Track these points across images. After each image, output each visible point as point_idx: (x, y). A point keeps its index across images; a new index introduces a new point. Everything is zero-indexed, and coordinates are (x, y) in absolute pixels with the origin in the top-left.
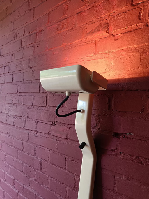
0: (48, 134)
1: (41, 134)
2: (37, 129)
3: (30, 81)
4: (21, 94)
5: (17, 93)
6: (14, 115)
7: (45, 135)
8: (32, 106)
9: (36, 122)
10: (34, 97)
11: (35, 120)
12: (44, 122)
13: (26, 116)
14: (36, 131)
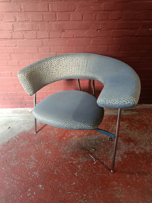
0: (60, 38)
1: (54, 39)
2: (50, 36)
3: (36, 2)
4: (26, 13)
5: (20, 12)
6: (22, 31)
7: (57, 39)
8: (42, 21)
9: (48, 32)
10: (43, 15)
11: (47, 31)
12: (56, 31)
13: (37, 29)
14: (49, 38)
